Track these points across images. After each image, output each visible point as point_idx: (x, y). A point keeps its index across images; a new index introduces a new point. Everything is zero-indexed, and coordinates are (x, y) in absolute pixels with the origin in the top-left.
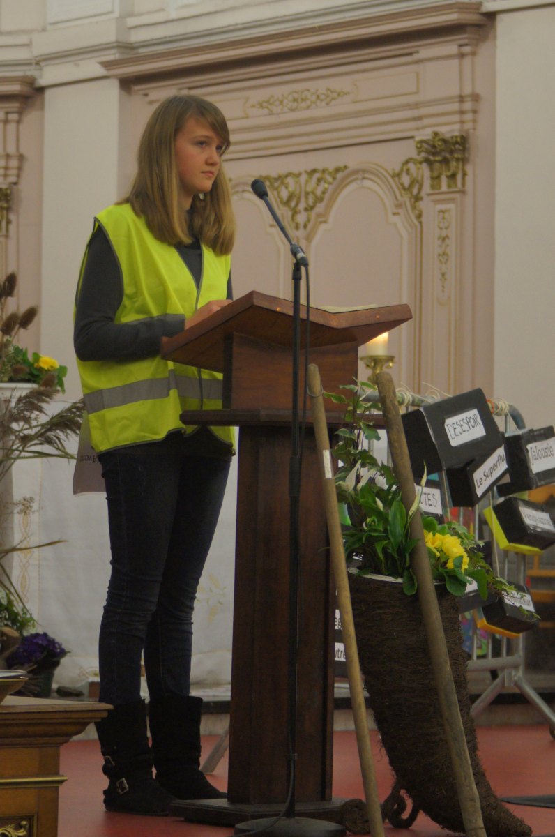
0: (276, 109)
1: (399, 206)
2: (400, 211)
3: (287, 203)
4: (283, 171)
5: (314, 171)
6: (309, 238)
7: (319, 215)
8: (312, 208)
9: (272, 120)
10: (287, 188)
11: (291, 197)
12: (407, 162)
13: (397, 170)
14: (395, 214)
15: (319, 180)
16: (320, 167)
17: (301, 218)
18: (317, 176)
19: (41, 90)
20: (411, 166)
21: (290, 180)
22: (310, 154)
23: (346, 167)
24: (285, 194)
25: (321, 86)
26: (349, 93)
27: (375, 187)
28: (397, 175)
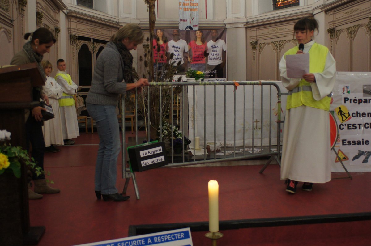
0: (348, 14)
1: (367, 32)
2: (368, 33)
3: (350, 33)
4: (349, 26)
5: (354, 26)
6: (353, 40)
7: (355, 35)
8: (354, 33)
9: (347, 16)
10: (350, 29)
11: (351, 32)
12: (369, 22)
13: (367, 23)
14: (367, 33)
15: (355, 28)
16: (355, 25)
17: (352, 36)
18: (355, 27)
19: (314, 15)
20: (370, 23)
21: (351, 28)
22: (353, 22)
23: (359, 24)
24: (350, 31)
25: (354, 8)
26: (359, 9)
27: (364, 28)
28: (367, 25)
